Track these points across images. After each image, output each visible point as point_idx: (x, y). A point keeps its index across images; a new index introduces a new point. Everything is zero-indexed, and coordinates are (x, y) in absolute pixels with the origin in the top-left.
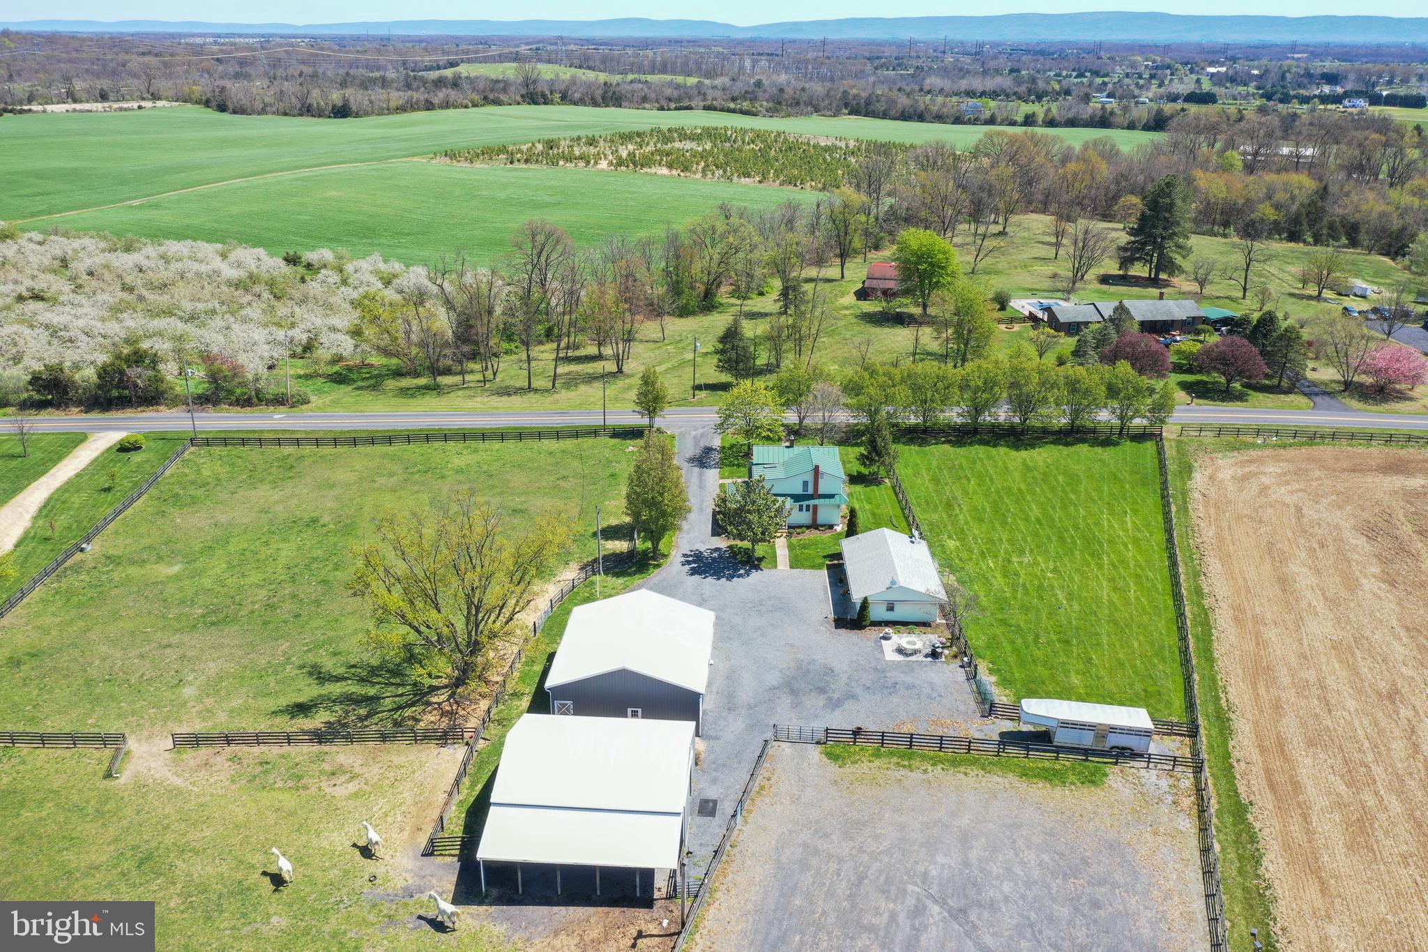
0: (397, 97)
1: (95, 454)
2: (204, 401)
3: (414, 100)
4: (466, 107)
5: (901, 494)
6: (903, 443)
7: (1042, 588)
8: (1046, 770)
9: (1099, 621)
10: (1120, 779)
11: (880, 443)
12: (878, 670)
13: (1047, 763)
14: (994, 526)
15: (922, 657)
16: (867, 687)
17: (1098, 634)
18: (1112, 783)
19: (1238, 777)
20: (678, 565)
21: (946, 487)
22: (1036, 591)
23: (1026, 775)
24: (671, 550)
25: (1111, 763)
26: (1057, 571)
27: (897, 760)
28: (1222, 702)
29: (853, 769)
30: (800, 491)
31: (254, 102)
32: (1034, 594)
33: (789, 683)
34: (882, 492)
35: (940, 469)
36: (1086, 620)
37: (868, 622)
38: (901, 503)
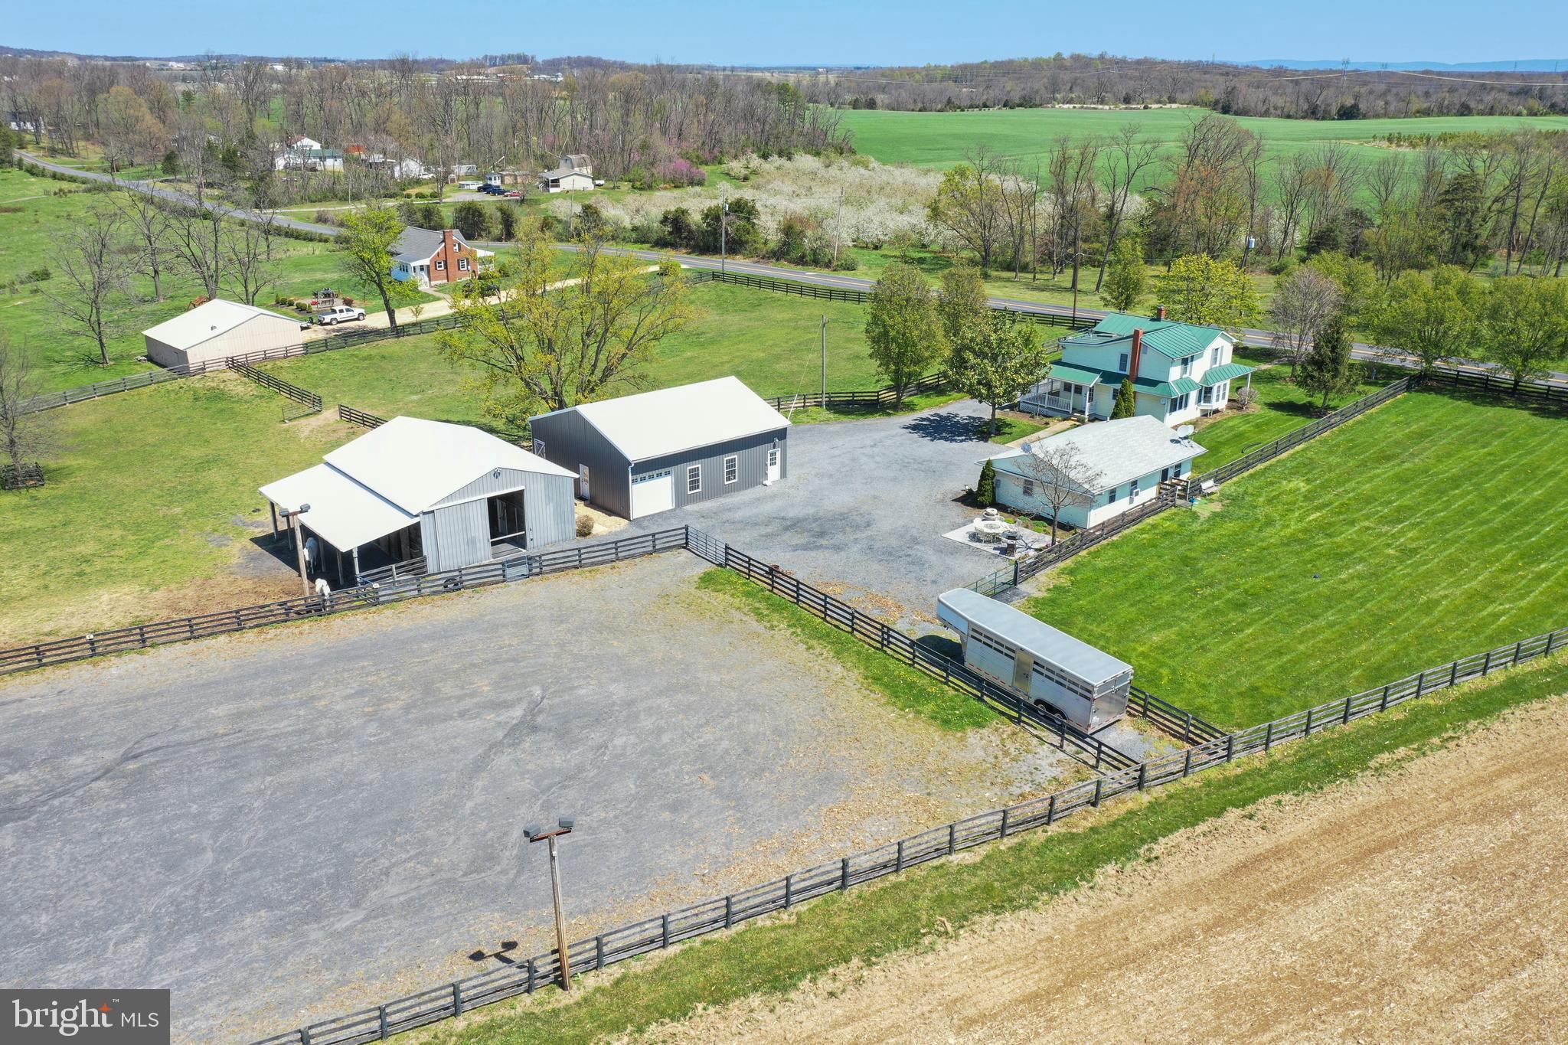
5: (1324, 430)
6: (1452, 397)
7: (1339, 556)
8: (911, 686)
9: (1354, 609)
10: (996, 740)
11: (1326, 351)
12: (915, 541)
13: (926, 680)
14: (1411, 490)
15: (989, 548)
16: (870, 548)
17: (1315, 617)
18: (972, 736)
19: (1202, 827)
20: (909, 418)
21: (1425, 444)
22: (1320, 555)
23: (877, 679)
24: (929, 409)
25: (1010, 718)
26: (1414, 551)
27: (762, 606)
28: (1385, 757)
29: (706, 595)
30: (1114, 368)
31: (1260, 104)
32: (1308, 556)
33: (805, 519)
34: (1299, 423)
35: (1458, 428)
36: (1331, 600)
37: (986, 499)
38: (1303, 436)
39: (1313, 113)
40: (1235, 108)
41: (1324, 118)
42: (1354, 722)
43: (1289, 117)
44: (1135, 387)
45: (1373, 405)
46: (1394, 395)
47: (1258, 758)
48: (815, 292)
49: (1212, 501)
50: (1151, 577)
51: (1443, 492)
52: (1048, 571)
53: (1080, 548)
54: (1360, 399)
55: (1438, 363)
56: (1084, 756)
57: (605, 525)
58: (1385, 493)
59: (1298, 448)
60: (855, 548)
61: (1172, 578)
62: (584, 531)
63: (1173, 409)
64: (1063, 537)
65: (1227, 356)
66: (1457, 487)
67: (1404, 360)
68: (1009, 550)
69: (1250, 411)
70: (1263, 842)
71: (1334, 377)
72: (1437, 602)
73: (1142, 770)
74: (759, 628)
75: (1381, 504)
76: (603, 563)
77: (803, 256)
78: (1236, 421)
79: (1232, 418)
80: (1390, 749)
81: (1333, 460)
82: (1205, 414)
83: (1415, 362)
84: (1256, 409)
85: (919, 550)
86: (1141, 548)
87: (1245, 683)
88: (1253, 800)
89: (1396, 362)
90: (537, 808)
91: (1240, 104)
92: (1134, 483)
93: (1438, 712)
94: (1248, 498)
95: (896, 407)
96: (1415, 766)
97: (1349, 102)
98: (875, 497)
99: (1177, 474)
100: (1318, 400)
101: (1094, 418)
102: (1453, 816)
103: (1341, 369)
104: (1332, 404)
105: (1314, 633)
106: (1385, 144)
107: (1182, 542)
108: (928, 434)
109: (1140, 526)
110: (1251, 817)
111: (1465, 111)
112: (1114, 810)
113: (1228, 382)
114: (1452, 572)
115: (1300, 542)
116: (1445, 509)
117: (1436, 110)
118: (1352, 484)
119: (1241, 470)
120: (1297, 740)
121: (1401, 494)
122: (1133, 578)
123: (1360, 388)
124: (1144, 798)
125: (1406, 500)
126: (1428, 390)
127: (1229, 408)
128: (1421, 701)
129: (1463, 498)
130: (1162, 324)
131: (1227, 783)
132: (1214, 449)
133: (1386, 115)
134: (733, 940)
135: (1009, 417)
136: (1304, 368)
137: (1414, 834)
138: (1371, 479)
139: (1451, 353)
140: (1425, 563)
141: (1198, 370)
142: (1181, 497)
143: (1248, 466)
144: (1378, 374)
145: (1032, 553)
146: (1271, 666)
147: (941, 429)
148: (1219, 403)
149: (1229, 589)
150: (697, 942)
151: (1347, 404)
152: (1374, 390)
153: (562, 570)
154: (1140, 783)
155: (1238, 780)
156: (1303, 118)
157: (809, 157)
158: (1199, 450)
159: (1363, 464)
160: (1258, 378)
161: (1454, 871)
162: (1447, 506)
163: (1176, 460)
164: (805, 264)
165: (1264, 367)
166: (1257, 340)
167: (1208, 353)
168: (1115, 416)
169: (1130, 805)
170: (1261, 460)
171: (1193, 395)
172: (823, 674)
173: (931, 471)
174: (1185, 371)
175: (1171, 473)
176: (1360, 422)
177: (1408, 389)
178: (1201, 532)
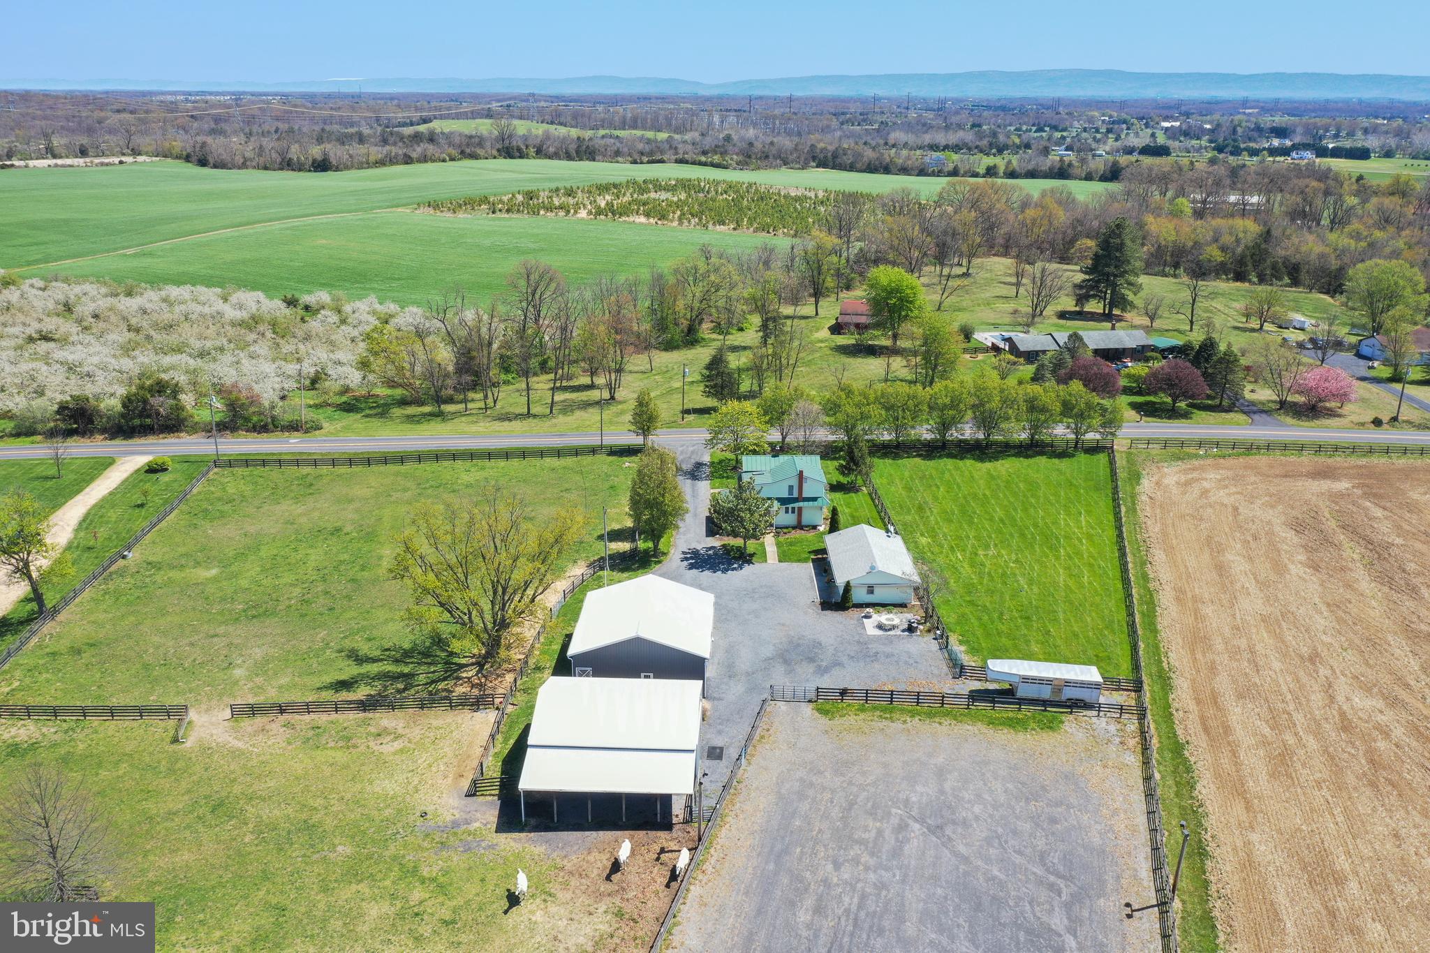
0: (376, 152)
1: (125, 475)
2: (225, 427)
3: (393, 154)
4: (444, 161)
5: (879, 499)
7: (1005, 575)
8: (1011, 719)
10: (1074, 725)
11: (857, 453)
12: (861, 643)
13: (1011, 713)
18: (1067, 729)
20: (675, 560)
22: (1000, 578)
23: (993, 723)
24: (671, 549)
25: (1066, 713)
29: (842, 721)
30: (785, 495)
32: (998, 580)
34: (859, 498)
37: (850, 604)
38: (879, 507)
41: (300, 170)
56: (1108, 714)
60: (846, 660)
68: (911, 629)
77: (266, 424)
85: (874, 647)
98: (782, 624)
136: (840, 464)
140: (1033, 566)
155: (1153, 697)
163: (905, 548)
173: (775, 595)
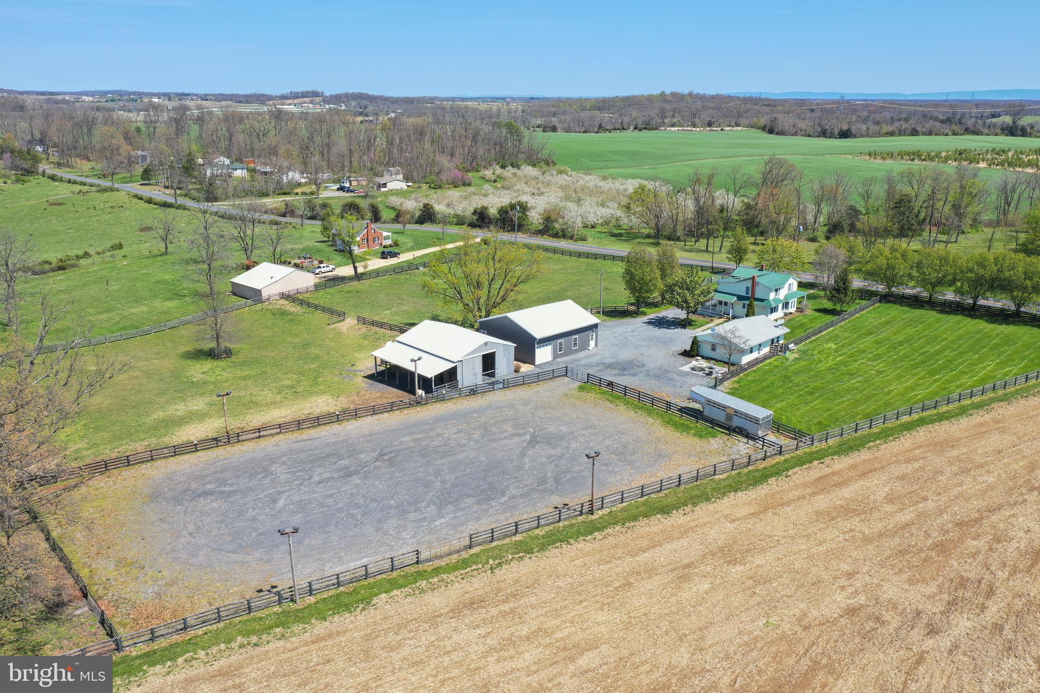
5: (842, 321)
6: (901, 305)
7: (851, 374)
8: (683, 424)
9: (858, 394)
10: (721, 441)
11: (841, 284)
12: (667, 371)
13: (689, 422)
14: (881, 347)
15: (701, 373)
16: (648, 374)
17: (842, 397)
18: (712, 441)
19: (804, 467)
20: (645, 319)
21: (888, 327)
22: (843, 374)
23: (668, 423)
24: (653, 314)
25: (726, 433)
26: (883, 372)
27: (610, 397)
28: (872, 444)
29: (583, 394)
30: (743, 294)
31: (792, 128)
32: (837, 374)
33: (614, 364)
34: (829, 318)
35: (903, 319)
36: (848, 391)
37: (695, 353)
38: (832, 324)
39: (824, 134)
40: (776, 130)
41: (830, 137)
42: (859, 433)
43: (809, 136)
44: (756, 303)
45: (864, 309)
46: (873, 304)
47: (823, 445)
48: (571, 254)
49: (794, 353)
50: (772, 383)
51: (895, 348)
52: (728, 381)
53: (740, 372)
54: (858, 307)
55: (893, 289)
56: (757, 445)
57: (525, 368)
58: (870, 348)
59: (830, 329)
60: (641, 375)
61: (781, 384)
62: (517, 371)
63: (772, 312)
64: (732, 368)
65: (795, 287)
66: (902, 345)
67: (878, 288)
68: (710, 374)
69: (806, 313)
70: (827, 471)
71: (845, 296)
72: (892, 391)
73: (781, 447)
74: (612, 406)
75: (868, 353)
76: (533, 383)
77: (557, 233)
78: (800, 318)
79: (798, 316)
80: (873, 441)
81: (846, 334)
82: (786, 315)
83: (883, 289)
84: (809, 312)
85: (670, 375)
86: (766, 372)
87: (816, 421)
88: (823, 458)
89: (874, 289)
90: (553, 466)
91: (779, 128)
92: (760, 345)
93: (892, 429)
94: (810, 352)
95: (636, 314)
96: (883, 447)
97: (845, 127)
98: (642, 354)
99: (778, 341)
100: (838, 307)
101: (734, 317)
102: (897, 462)
103: (848, 293)
104: (845, 309)
105: (842, 403)
106: (867, 158)
107: (784, 370)
108: (657, 326)
109: (764, 363)
110: (822, 463)
111: (914, 133)
112: (770, 462)
113: (796, 299)
114: (899, 380)
115: (834, 369)
116: (896, 354)
117: (897, 132)
118: (855, 345)
119: (806, 339)
120: (838, 439)
121: (877, 349)
122: (764, 384)
123: (857, 301)
124: (782, 458)
125: (879, 351)
126: (889, 302)
127: (796, 311)
128: (885, 425)
129: (904, 350)
130: (764, 272)
131: (812, 453)
132: (793, 330)
133: (868, 135)
134: (645, 501)
135: (692, 317)
136: (831, 293)
137: (883, 467)
138: (864, 342)
139: (900, 284)
140: (887, 376)
141: (782, 294)
142: (780, 351)
143: (808, 338)
144: (866, 294)
145: (720, 375)
146: (826, 414)
147: (661, 323)
148: (792, 310)
149: (806, 387)
150: (633, 502)
151: (851, 309)
152: (864, 302)
153: (516, 386)
154: (780, 453)
155: (816, 452)
156: (818, 136)
157: (530, 167)
158: (787, 330)
159: (860, 336)
160: (810, 297)
161: (897, 478)
162: (897, 353)
163: (777, 335)
164: (558, 237)
165: (811, 291)
166: (808, 278)
167: (786, 286)
168: (747, 316)
169: (777, 460)
170: (814, 335)
171: (780, 306)
172: (645, 422)
173: (666, 343)
174: (776, 295)
175: (775, 341)
176: (858, 317)
177: (880, 301)
178: (791, 365)
